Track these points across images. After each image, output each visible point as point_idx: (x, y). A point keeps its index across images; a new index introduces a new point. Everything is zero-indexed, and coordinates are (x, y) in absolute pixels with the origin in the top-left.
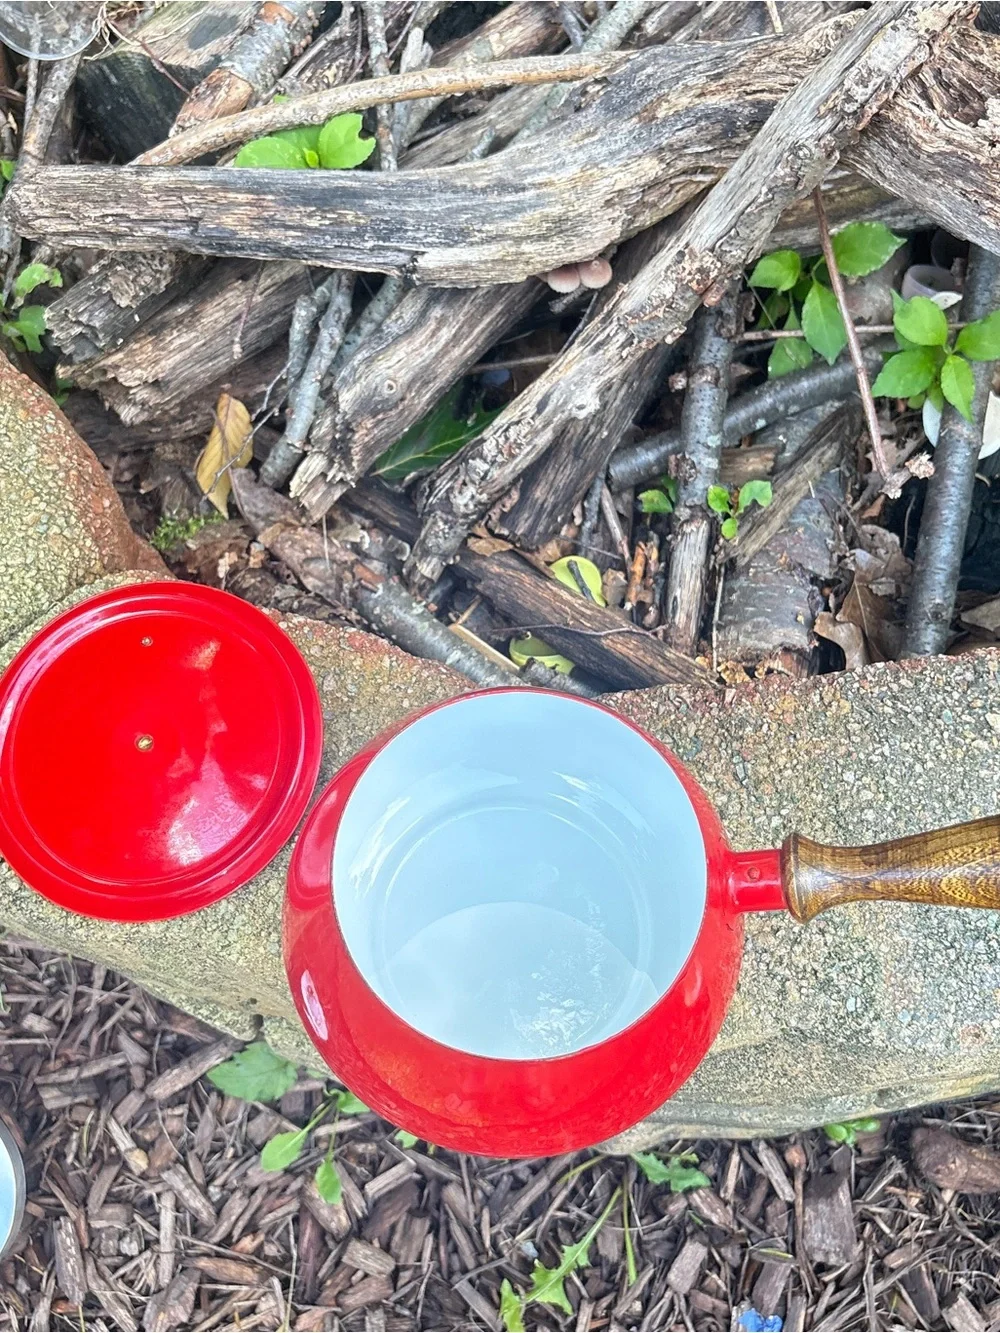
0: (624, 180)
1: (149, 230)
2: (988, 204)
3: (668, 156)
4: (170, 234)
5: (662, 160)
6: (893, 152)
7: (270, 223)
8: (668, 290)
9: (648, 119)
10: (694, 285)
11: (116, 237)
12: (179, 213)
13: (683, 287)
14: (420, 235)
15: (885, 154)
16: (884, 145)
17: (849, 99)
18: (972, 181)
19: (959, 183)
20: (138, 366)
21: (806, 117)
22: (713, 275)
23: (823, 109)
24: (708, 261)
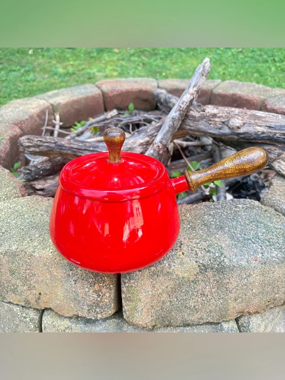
0: (142, 141)
1: (46, 144)
2: (210, 122)
3: (151, 137)
4: (51, 145)
5: (149, 138)
6: (191, 120)
7: (72, 144)
8: (152, 152)
9: (147, 132)
10: (157, 150)
11: (39, 146)
12: (53, 142)
13: (155, 150)
14: (102, 148)
15: (190, 121)
16: (190, 119)
17: (181, 107)
18: (207, 119)
19: (204, 120)
22: (160, 147)
23: (176, 111)
24: (159, 144)
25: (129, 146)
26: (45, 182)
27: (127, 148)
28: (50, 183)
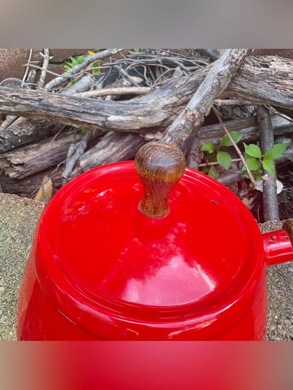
0: (167, 102)
1: (26, 102)
2: (277, 85)
3: (180, 96)
4: (32, 104)
5: (178, 97)
6: (245, 78)
7: (64, 103)
8: (183, 122)
9: (173, 88)
10: (191, 120)
11: (15, 104)
12: (36, 98)
13: (187, 120)
14: (108, 111)
15: (244, 80)
16: (243, 77)
17: (233, 58)
18: (271, 79)
19: (267, 81)
20: (18, 158)
21: (221, 65)
22: (197, 116)
23: (226, 63)
24: (195, 112)
25: (149, 109)
26: (25, 153)
27: (145, 111)
28: (33, 155)
